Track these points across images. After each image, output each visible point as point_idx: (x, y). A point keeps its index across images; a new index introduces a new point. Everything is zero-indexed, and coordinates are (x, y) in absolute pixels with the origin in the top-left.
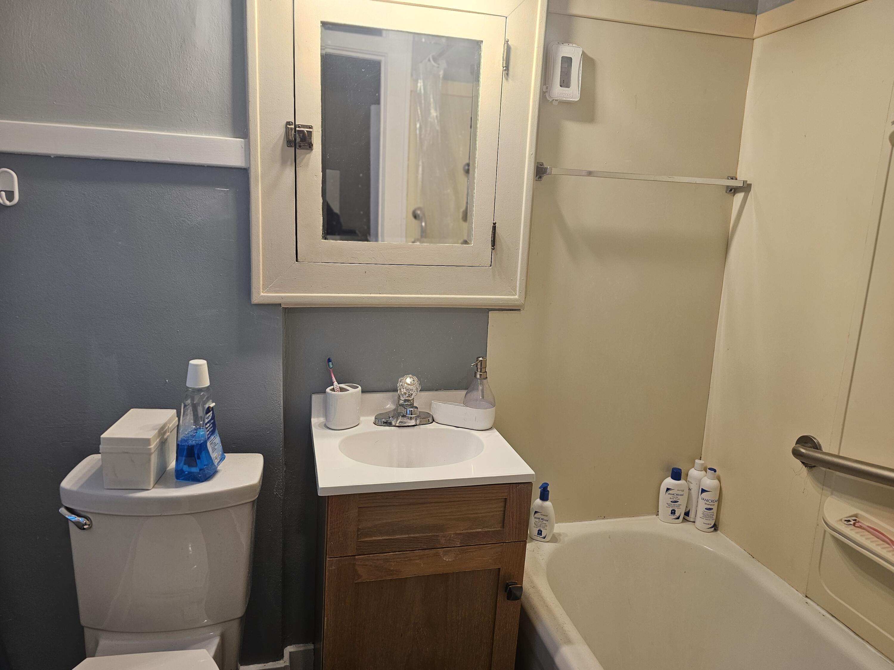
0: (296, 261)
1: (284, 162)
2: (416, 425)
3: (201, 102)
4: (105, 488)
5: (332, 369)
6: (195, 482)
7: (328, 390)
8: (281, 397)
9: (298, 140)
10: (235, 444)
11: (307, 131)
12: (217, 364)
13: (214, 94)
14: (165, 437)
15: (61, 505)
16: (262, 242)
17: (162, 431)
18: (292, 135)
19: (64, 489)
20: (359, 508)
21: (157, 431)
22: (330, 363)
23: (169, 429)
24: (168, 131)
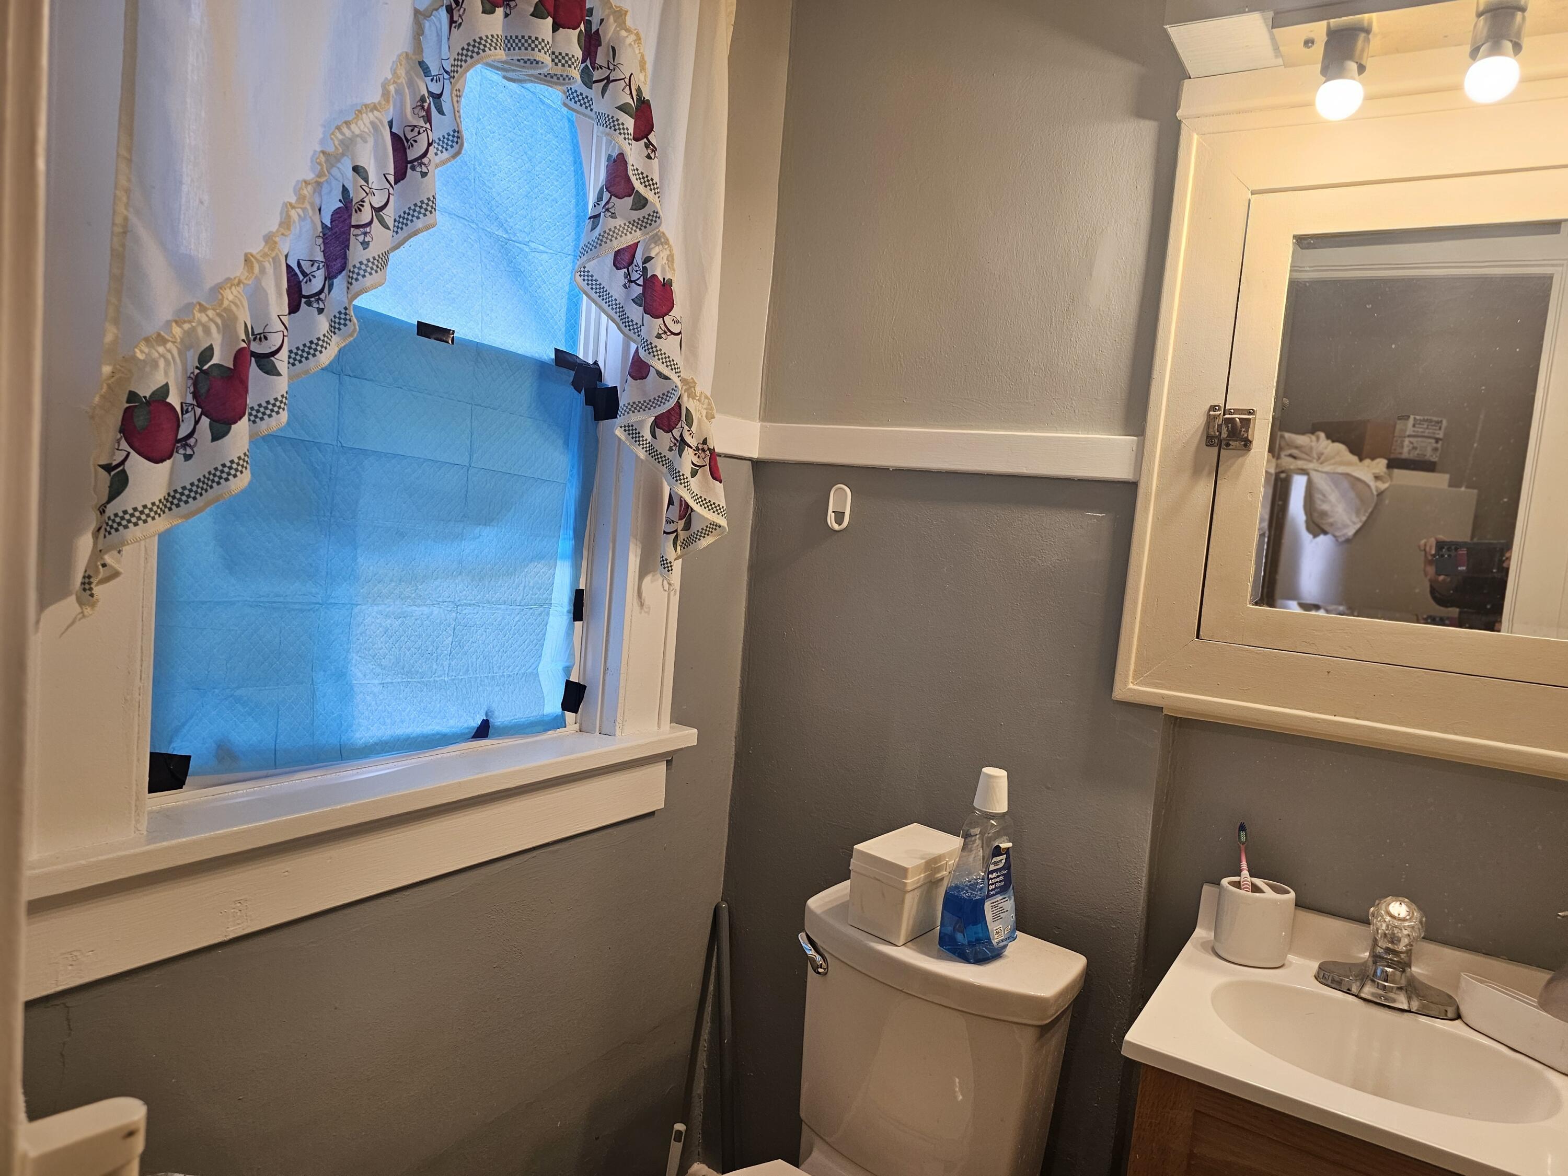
0: (1197, 638)
1: (1197, 471)
2: (1410, 1011)
3: (1084, 386)
4: (849, 923)
5: (1244, 846)
6: (963, 961)
7: (1225, 882)
8: (1143, 872)
9: (1224, 434)
10: (1058, 928)
11: (1239, 419)
12: (1048, 788)
13: (1104, 372)
14: (939, 875)
15: (803, 930)
16: (1143, 600)
17: (932, 865)
18: (1214, 427)
19: (812, 912)
20: (1196, 1110)
21: (923, 861)
22: (1243, 834)
23: (948, 868)
24: (1032, 430)
